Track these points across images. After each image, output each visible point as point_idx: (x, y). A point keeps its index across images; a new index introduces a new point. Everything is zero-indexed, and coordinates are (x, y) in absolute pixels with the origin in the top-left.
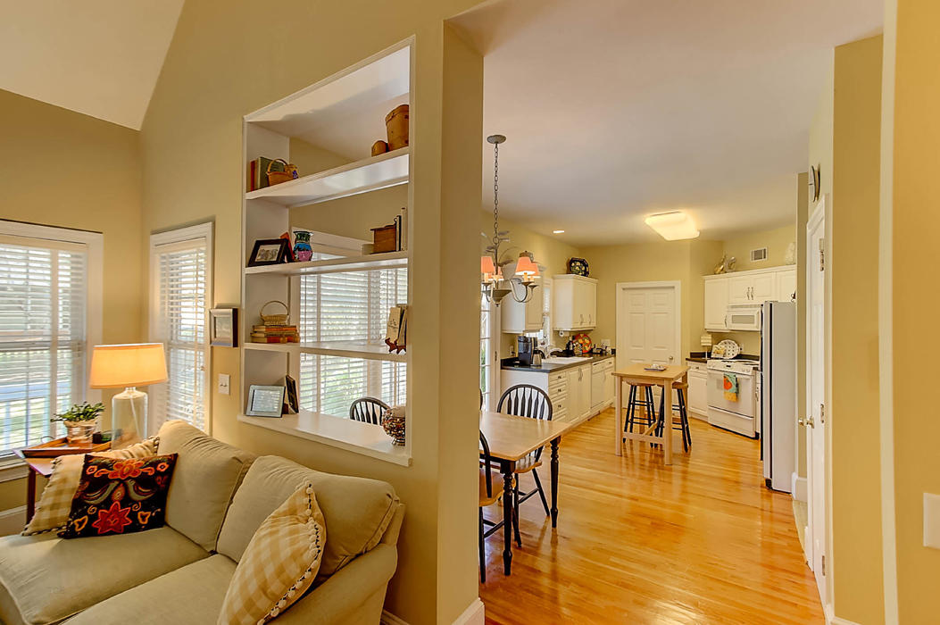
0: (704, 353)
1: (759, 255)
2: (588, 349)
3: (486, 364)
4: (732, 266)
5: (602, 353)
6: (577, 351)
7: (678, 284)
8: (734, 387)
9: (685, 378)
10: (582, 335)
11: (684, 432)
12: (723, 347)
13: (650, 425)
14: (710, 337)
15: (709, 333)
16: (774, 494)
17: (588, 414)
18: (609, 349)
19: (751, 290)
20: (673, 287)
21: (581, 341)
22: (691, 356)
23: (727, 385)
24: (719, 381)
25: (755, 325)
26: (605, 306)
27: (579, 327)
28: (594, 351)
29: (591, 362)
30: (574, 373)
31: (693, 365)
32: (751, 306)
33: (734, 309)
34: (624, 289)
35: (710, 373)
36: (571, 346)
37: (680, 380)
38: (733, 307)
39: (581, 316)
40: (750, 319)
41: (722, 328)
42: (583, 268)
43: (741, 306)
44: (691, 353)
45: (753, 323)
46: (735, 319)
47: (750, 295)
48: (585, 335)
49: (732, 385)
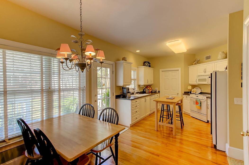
0: (189, 92)
1: (208, 58)
2: (151, 91)
3: (110, 97)
4: (198, 62)
5: (155, 92)
6: (147, 92)
7: (180, 69)
8: (199, 104)
9: (182, 101)
10: (149, 86)
11: (181, 121)
12: (195, 90)
13: (169, 118)
14: (191, 86)
15: (191, 85)
16: (217, 152)
17: (149, 113)
18: (157, 91)
19: (205, 69)
20: (178, 70)
21: (148, 88)
22: (184, 93)
23: (197, 103)
24: (194, 102)
25: (207, 82)
26: (156, 77)
27: (146, 84)
28: (153, 91)
29: (150, 95)
30: (143, 99)
31: (185, 96)
32: (205, 75)
33: (199, 77)
34: (162, 71)
35: (191, 99)
36: (145, 90)
37: (180, 102)
38: (198, 76)
39: (148, 80)
40: (205, 80)
41: (195, 83)
42: (149, 65)
43: (202, 76)
44: (184, 92)
45: (206, 81)
46: (200, 80)
47: (205, 72)
48: (150, 86)
49: (198, 103)
